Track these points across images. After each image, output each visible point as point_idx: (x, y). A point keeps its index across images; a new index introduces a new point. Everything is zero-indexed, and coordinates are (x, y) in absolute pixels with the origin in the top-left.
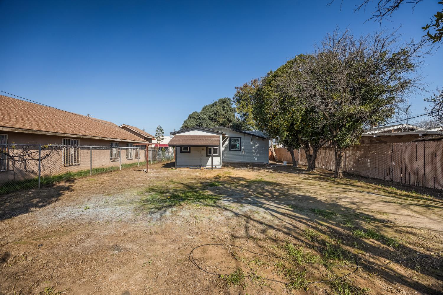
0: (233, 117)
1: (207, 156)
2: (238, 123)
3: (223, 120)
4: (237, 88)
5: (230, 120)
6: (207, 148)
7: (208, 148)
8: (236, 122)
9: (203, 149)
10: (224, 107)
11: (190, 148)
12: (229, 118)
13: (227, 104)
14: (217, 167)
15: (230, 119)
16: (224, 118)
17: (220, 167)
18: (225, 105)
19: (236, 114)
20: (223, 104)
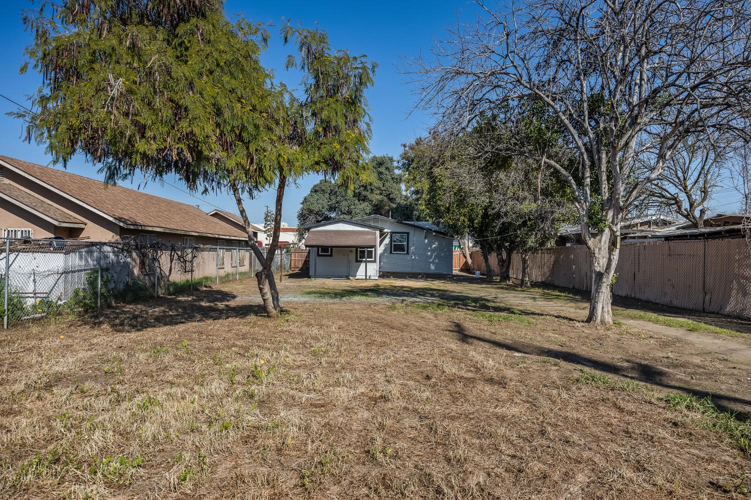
0: (397, 192)
1: (357, 261)
2: (406, 204)
3: (379, 197)
4: (405, 146)
5: (392, 198)
6: (357, 250)
7: (359, 249)
8: (403, 202)
9: (351, 251)
10: (381, 173)
11: (331, 250)
12: (390, 194)
13: (387, 168)
14: (373, 278)
15: (391, 196)
16: (381, 194)
17: (377, 278)
18: (382, 169)
19: (403, 186)
20: (379, 167)
